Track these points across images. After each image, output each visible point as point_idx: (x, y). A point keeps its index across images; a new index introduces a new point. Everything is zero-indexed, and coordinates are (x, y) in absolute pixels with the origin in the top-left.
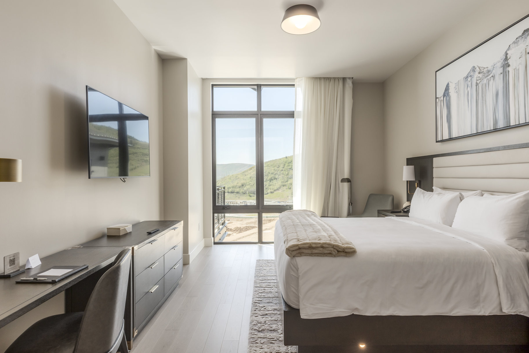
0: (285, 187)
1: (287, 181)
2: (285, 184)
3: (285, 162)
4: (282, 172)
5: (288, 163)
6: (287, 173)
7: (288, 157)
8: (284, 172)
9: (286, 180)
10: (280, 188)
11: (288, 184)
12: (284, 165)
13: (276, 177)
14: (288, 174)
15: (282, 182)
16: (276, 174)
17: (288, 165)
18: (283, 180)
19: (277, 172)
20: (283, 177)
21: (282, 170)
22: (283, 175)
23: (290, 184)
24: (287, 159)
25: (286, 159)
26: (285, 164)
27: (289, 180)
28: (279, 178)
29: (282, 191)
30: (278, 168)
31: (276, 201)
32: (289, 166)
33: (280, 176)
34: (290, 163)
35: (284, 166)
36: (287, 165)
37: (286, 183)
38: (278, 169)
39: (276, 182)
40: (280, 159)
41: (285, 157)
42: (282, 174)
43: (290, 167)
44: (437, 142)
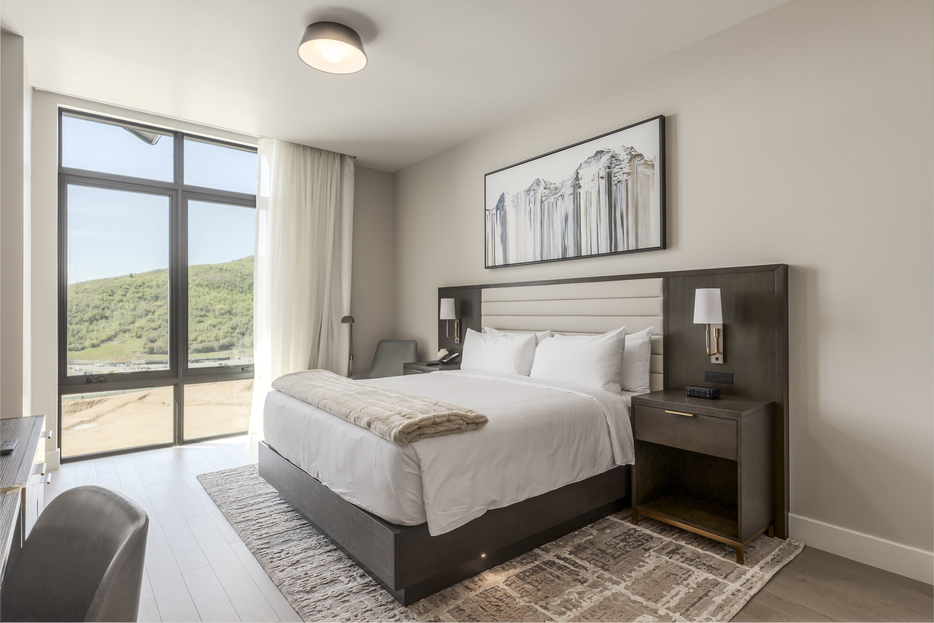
0: (127, 335)
1: (133, 322)
2: (128, 328)
3: (128, 285)
4: (121, 304)
5: (136, 288)
6: (132, 306)
7: (136, 274)
8: (126, 305)
9: (131, 320)
10: (115, 336)
11: (135, 328)
12: (125, 290)
13: (107, 315)
14: (135, 309)
15: (120, 324)
16: (106, 309)
17: (136, 290)
18: (123, 321)
19: (108, 305)
20: (123, 314)
21: (121, 301)
22: (123, 311)
23: (139, 328)
24: (134, 279)
25: (130, 279)
26: (128, 289)
27: (137, 319)
28: (112, 317)
29: (120, 343)
30: (110, 296)
31: (106, 362)
32: (138, 292)
33: (115, 313)
34: (140, 286)
35: (127, 292)
36: (132, 290)
37: (131, 327)
38: (111, 298)
39: (107, 324)
40: (116, 279)
41: (129, 274)
42: (121, 309)
43: (140, 295)
44: (486, 267)
